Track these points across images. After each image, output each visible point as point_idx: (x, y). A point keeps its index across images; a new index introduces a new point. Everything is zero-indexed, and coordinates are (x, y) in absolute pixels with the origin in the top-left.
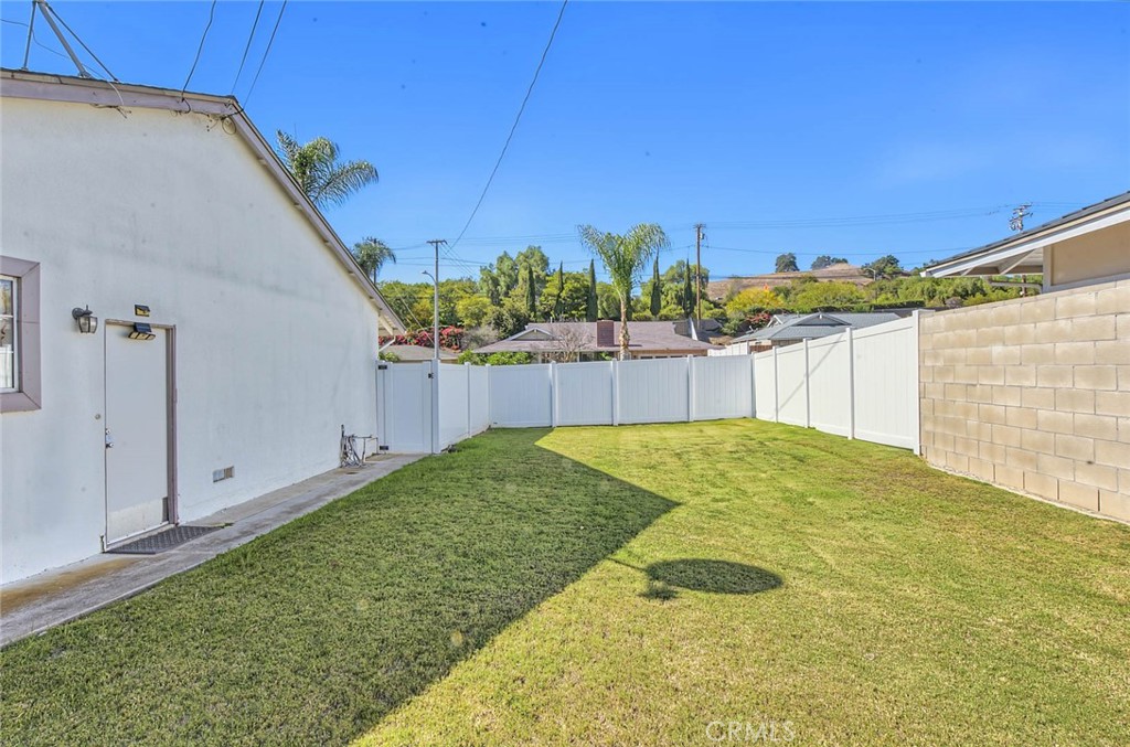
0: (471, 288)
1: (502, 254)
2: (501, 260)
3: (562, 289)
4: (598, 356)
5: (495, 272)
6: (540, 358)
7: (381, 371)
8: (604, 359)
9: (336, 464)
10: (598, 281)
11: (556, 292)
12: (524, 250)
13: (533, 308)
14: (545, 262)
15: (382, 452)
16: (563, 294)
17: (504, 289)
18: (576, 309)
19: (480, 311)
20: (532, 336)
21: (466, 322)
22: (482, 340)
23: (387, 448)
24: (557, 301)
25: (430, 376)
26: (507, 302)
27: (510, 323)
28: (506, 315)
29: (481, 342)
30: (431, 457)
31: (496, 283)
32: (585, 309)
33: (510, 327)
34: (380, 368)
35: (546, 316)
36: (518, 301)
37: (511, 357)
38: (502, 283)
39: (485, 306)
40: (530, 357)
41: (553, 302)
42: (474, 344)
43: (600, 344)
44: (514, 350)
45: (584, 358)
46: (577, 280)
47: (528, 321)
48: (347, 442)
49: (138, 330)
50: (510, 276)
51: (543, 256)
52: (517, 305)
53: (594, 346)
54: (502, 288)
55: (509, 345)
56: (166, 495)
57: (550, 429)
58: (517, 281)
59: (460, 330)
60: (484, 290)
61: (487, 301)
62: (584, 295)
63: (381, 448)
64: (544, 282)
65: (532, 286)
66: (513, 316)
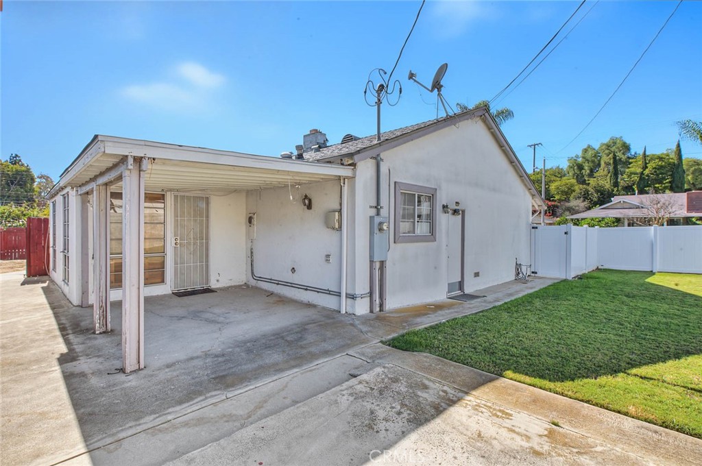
0: (559, 174)
1: (585, 147)
2: (585, 151)
3: (645, 167)
4: (687, 221)
5: (580, 160)
6: (626, 222)
7: (533, 230)
8: (695, 224)
9: (513, 278)
10: (684, 157)
11: (639, 170)
12: (606, 140)
13: (616, 184)
14: (626, 148)
15: (533, 275)
16: (647, 172)
17: (588, 171)
18: (661, 183)
19: (569, 189)
20: (619, 206)
21: (557, 197)
22: (574, 210)
23: (536, 273)
24: (641, 177)
25: (566, 233)
26: (592, 182)
27: (595, 197)
28: (591, 190)
29: (572, 211)
30: (565, 281)
31: (580, 167)
32: (670, 182)
33: (595, 199)
34: (533, 228)
35: (628, 190)
36: (603, 179)
37: (600, 221)
38: (586, 168)
39: (572, 185)
40: (618, 221)
41: (636, 178)
42: (567, 213)
43: (689, 210)
44: (603, 216)
45: (672, 222)
46: (661, 158)
47: (611, 195)
48: (518, 266)
49: (455, 212)
50: (593, 161)
51: (625, 143)
52: (601, 182)
53: (683, 213)
54: (586, 171)
55: (597, 212)
56: (460, 280)
57: (652, 273)
58: (599, 165)
59: (553, 203)
60: (571, 174)
61: (574, 181)
62: (669, 171)
63: (533, 273)
64: (627, 163)
65: (615, 168)
66: (597, 191)
